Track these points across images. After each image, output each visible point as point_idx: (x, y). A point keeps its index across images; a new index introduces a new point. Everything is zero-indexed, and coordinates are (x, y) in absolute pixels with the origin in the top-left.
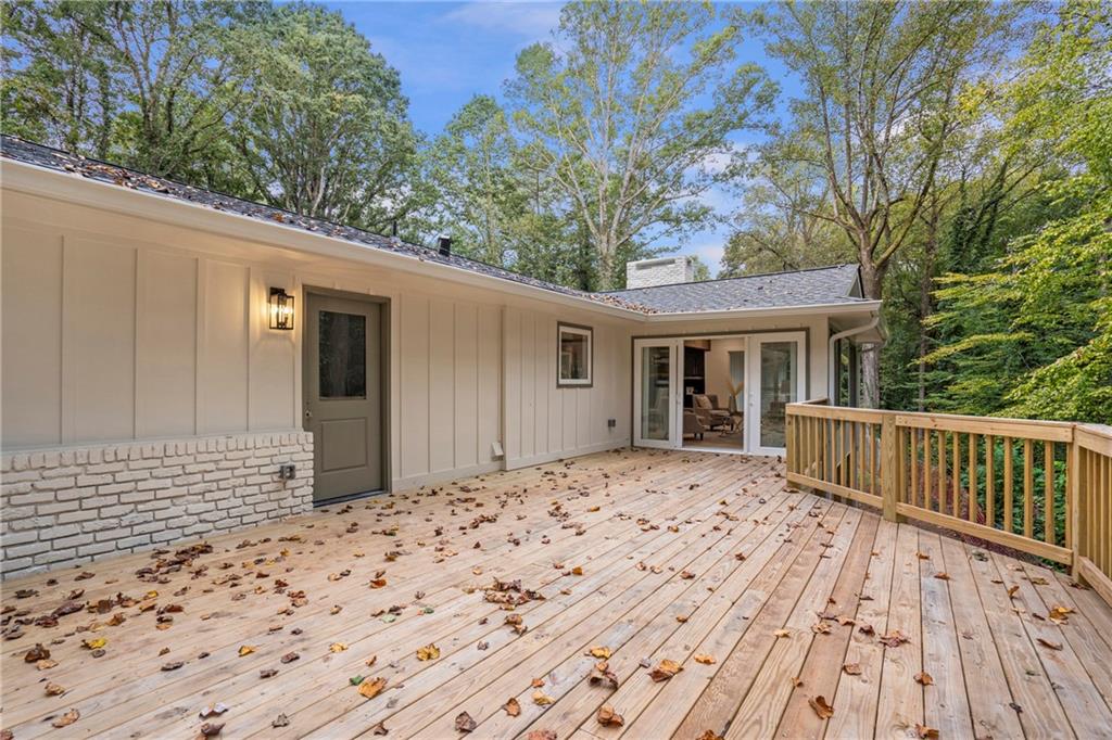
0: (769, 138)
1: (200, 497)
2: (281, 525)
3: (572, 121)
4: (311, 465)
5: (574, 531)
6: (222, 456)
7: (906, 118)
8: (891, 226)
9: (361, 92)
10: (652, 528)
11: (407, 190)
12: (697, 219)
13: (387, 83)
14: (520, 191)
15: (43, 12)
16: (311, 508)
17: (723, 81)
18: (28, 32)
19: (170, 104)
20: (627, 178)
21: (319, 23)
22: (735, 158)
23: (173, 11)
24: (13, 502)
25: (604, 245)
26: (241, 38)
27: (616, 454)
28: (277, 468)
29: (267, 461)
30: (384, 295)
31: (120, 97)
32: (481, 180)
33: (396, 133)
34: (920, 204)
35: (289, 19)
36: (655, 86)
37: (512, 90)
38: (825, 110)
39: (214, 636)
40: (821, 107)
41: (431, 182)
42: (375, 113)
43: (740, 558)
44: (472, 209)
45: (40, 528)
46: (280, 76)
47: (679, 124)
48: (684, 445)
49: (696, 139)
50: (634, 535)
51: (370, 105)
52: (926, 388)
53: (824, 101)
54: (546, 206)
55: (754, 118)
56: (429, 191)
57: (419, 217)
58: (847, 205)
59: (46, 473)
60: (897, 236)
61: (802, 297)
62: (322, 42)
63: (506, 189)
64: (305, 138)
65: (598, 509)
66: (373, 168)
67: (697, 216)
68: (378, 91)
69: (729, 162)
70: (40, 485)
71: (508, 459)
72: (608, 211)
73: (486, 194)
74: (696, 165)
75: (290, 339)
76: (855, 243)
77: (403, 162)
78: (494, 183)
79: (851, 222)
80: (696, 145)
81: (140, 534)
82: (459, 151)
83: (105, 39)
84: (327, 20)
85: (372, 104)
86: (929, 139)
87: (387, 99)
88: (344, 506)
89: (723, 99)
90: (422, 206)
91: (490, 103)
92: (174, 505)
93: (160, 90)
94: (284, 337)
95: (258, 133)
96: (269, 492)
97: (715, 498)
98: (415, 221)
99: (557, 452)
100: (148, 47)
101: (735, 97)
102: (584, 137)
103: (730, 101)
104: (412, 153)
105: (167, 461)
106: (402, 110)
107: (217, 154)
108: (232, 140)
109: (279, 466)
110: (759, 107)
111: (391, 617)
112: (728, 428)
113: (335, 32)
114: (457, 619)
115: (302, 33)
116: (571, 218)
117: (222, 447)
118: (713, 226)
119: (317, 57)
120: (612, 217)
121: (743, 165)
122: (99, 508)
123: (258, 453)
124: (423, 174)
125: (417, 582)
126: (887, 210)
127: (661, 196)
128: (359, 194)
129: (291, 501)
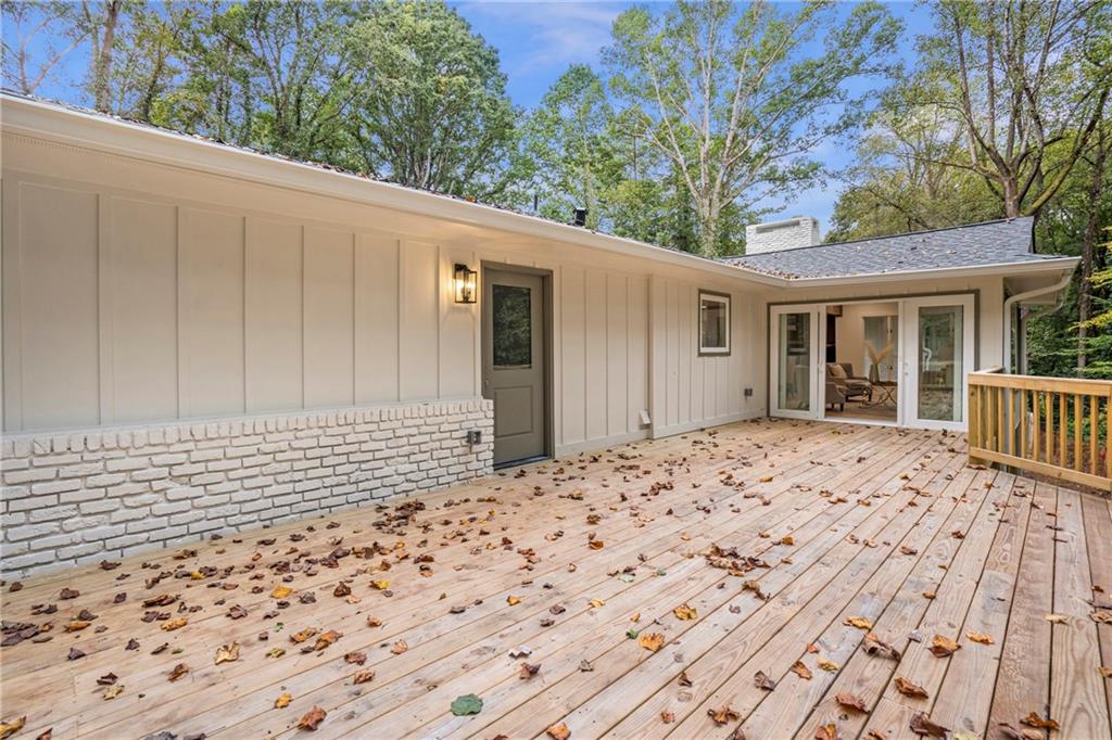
0: (890, 83)
1: (406, 458)
2: (469, 487)
3: (670, 82)
4: (491, 430)
5: (756, 501)
6: (422, 422)
7: (1066, 42)
8: (1044, 170)
9: (462, 72)
10: (840, 500)
11: (506, 165)
12: (806, 176)
13: (487, 62)
14: (617, 158)
15: (198, 32)
16: (492, 472)
17: (837, 24)
18: (187, 51)
19: (299, 101)
20: (730, 138)
21: (424, 11)
22: (849, 107)
23: (300, 15)
24: (277, 459)
25: (707, 208)
26: (358, 33)
27: (754, 425)
28: (465, 433)
29: (457, 426)
30: (545, 267)
31: (257, 99)
32: (578, 150)
33: (495, 110)
34: (1085, 141)
35: (399, 10)
36: (759, 39)
37: (610, 57)
38: (960, 44)
39: (476, 586)
40: (955, 40)
41: (530, 155)
42: (476, 92)
43: (958, 535)
44: (570, 179)
45: (295, 481)
46: (392, 65)
47: (786, 75)
48: (826, 416)
49: (805, 90)
50: (825, 507)
51: (471, 85)
52: (1088, 355)
53: (959, 33)
54: (643, 172)
55: (873, 61)
56: (528, 164)
57: (516, 190)
58: (988, 150)
59: (299, 434)
60: (1051, 182)
61: (971, 257)
62: (428, 29)
63: (602, 157)
64: (412, 121)
65: (770, 480)
66: (474, 144)
67: (805, 174)
68: (479, 70)
69: (843, 113)
70: (295, 444)
71: (655, 428)
72: (710, 174)
73: (583, 163)
74: (805, 118)
75: (471, 312)
76: (997, 193)
77: (502, 138)
78: (591, 151)
79: (992, 167)
80: (806, 97)
81: (364, 491)
82: (556, 123)
83: (245, 49)
84: (431, 7)
85: (475, 83)
86: (1097, 64)
87: (487, 77)
88: (517, 470)
89: (836, 44)
90: (522, 179)
91: (586, 71)
92: (387, 465)
93: (289, 88)
94: (467, 310)
95: (370, 120)
96: (459, 455)
97: (892, 472)
98: (514, 194)
99: (698, 422)
100: (279, 52)
101: (849, 40)
102: (684, 99)
103: (844, 45)
104: (511, 127)
105: (383, 426)
106: (502, 86)
107: (337, 143)
108: (349, 129)
109: (466, 431)
110: (878, 49)
111: (627, 577)
112: (866, 398)
113: (439, 18)
114: (692, 583)
115: (411, 22)
116: (669, 182)
117: (423, 414)
118: (824, 183)
119: (424, 43)
120: (713, 180)
121: (859, 115)
122: (334, 466)
123: (450, 419)
124: (521, 147)
125: (631, 545)
126: (1041, 152)
127: (765, 154)
128: (460, 171)
129: (475, 465)
